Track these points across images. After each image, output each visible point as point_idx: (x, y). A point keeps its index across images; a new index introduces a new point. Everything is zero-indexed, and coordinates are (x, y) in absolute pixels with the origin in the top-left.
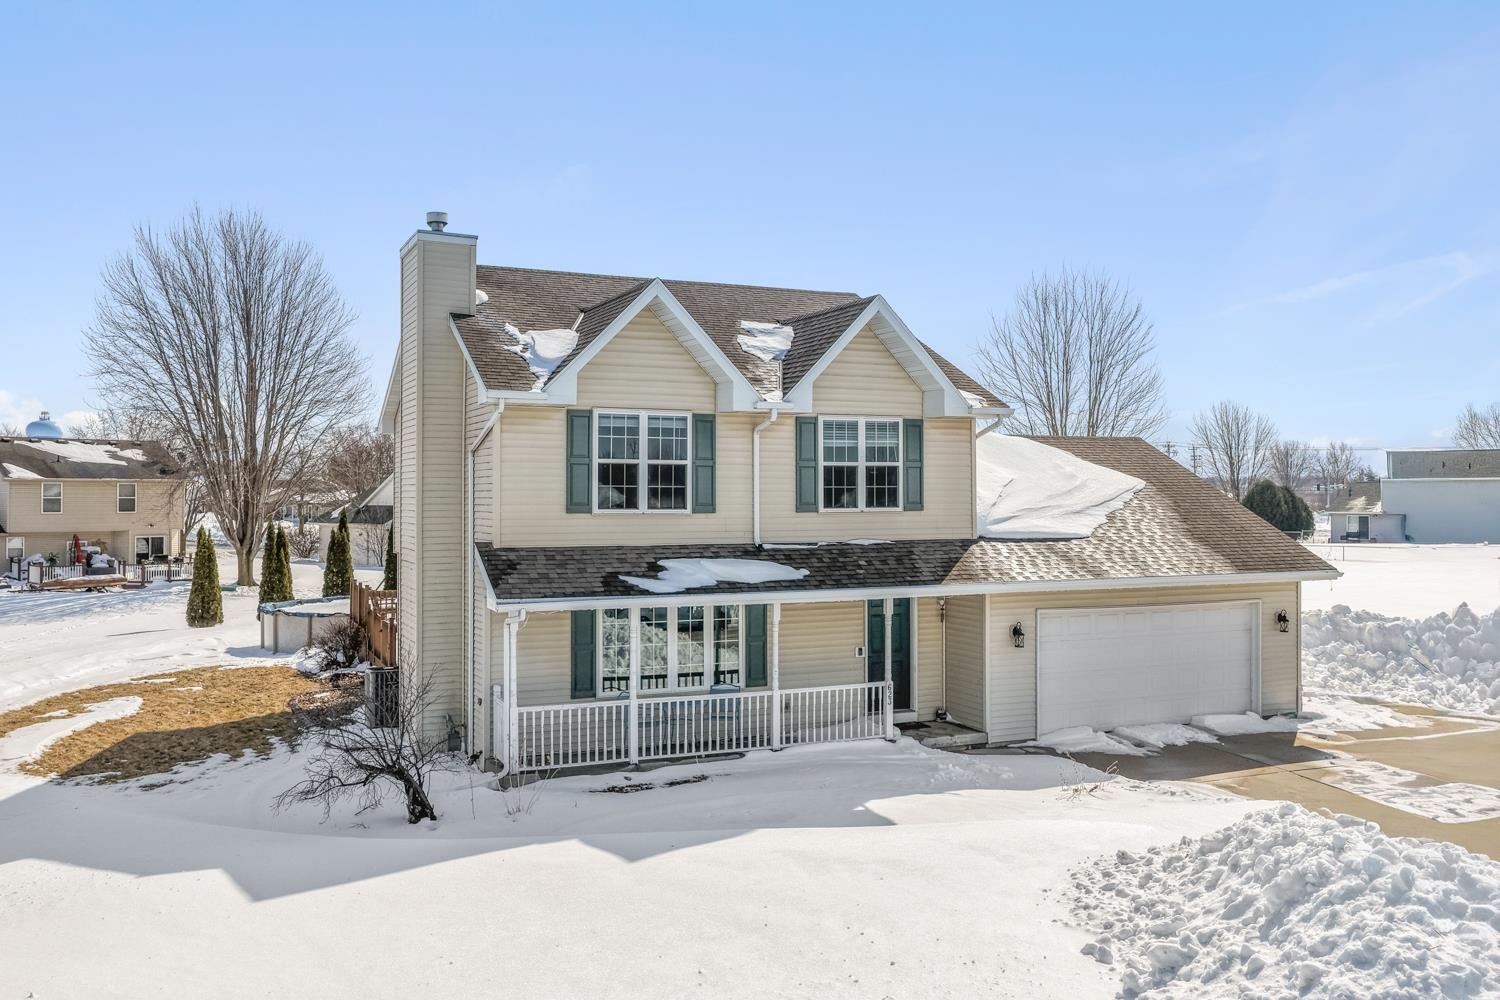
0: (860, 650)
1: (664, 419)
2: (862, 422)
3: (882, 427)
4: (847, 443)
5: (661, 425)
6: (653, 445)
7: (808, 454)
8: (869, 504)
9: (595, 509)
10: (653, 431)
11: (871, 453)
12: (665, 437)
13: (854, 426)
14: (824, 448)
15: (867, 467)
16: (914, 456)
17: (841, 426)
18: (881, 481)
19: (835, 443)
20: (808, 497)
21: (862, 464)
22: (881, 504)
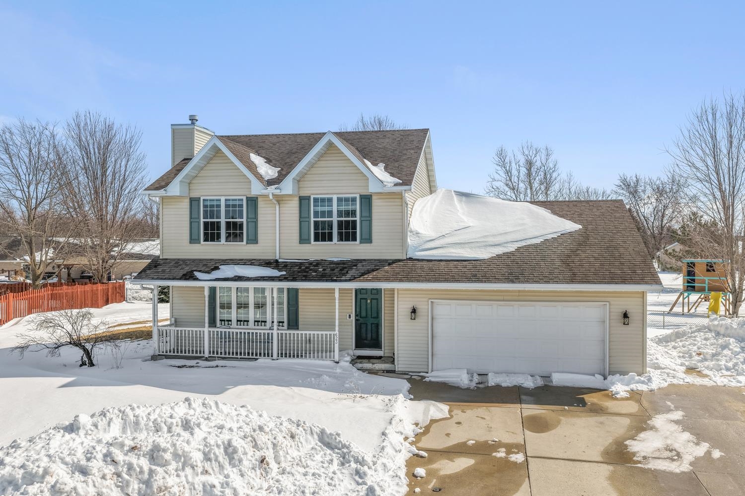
0: (350, 316)
1: (233, 200)
2: (335, 198)
3: (347, 200)
4: (326, 209)
5: (231, 203)
6: (227, 212)
7: (304, 215)
8: (341, 239)
10: (227, 206)
11: (340, 214)
12: (233, 208)
13: (330, 200)
14: (314, 211)
15: (338, 221)
16: (365, 214)
17: (323, 200)
18: (347, 228)
19: (320, 209)
20: (305, 237)
21: (335, 219)
22: (347, 239)
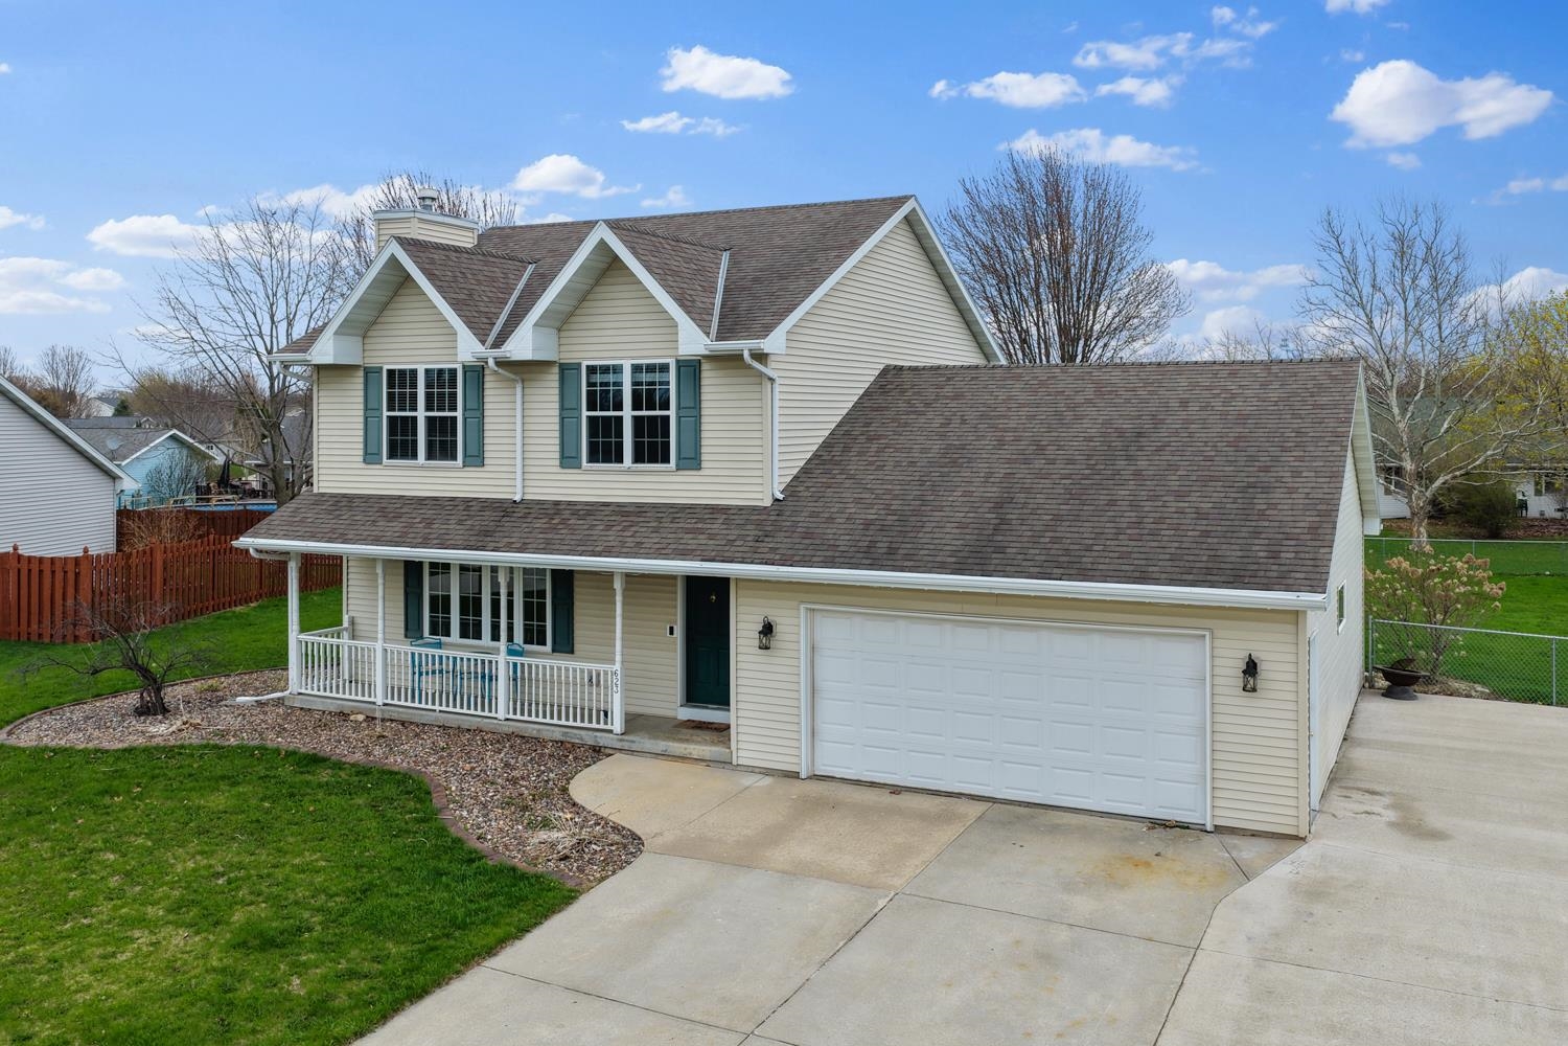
0: (671, 629)
1: (438, 371)
2: (626, 366)
3: (651, 368)
4: (611, 391)
5: (436, 378)
6: (429, 398)
7: (571, 403)
9: (385, 460)
10: (429, 384)
11: (637, 401)
12: (440, 388)
13: (618, 371)
14: (588, 396)
15: (634, 418)
17: (604, 370)
18: (651, 433)
19: (598, 391)
20: (570, 452)
21: (628, 414)
22: (652, 459)
